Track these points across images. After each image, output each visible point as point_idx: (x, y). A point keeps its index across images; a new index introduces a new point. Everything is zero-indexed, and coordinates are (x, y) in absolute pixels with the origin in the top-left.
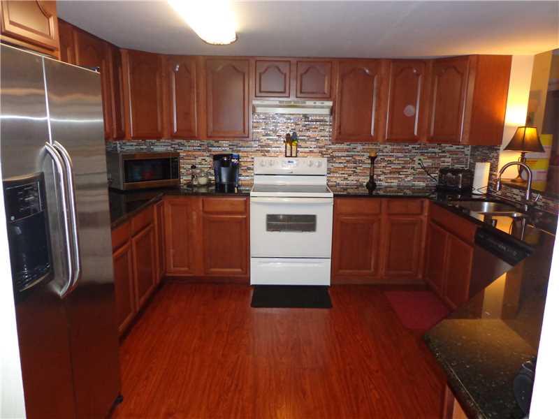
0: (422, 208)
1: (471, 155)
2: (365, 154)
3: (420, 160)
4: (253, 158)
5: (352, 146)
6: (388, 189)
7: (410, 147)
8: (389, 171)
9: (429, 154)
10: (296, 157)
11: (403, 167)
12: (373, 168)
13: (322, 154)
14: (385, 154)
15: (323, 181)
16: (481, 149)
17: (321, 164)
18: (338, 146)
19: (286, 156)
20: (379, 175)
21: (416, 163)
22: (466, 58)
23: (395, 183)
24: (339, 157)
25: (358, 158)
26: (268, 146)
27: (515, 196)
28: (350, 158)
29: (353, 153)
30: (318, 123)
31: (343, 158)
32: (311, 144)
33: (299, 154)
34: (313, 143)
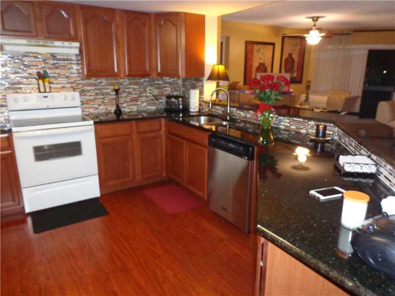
0: (161, 126)
1: (183, 85)
2: (110, 87)
3: (150, 90)
4: (4, 96)
5: (99, 81)
6: (131, 114)
7: (142, 80)
8: (129, 100)
9: (156, 86)
10: (50, 92)
11: (140, 96)
12: (117, 99)
13: (74, 90)
14: (125, 86)
15: (78, 112)
16: (189, 80)
17: (74, 98)
18: (87, 82)
19: (40, 92)
20: (122, 104)
21: (148, 93)
22: (178, 14)
23: (135, 108)
24: (89, 91)
25: (104, 91)
26: (20, 83)
27: (217, 111)
28: (98, 91)
29: (100, 87)
30: (66, 62)
31: (92, 91)
32: (62, 80)
33: (53, 90)
34: (64, 79)
